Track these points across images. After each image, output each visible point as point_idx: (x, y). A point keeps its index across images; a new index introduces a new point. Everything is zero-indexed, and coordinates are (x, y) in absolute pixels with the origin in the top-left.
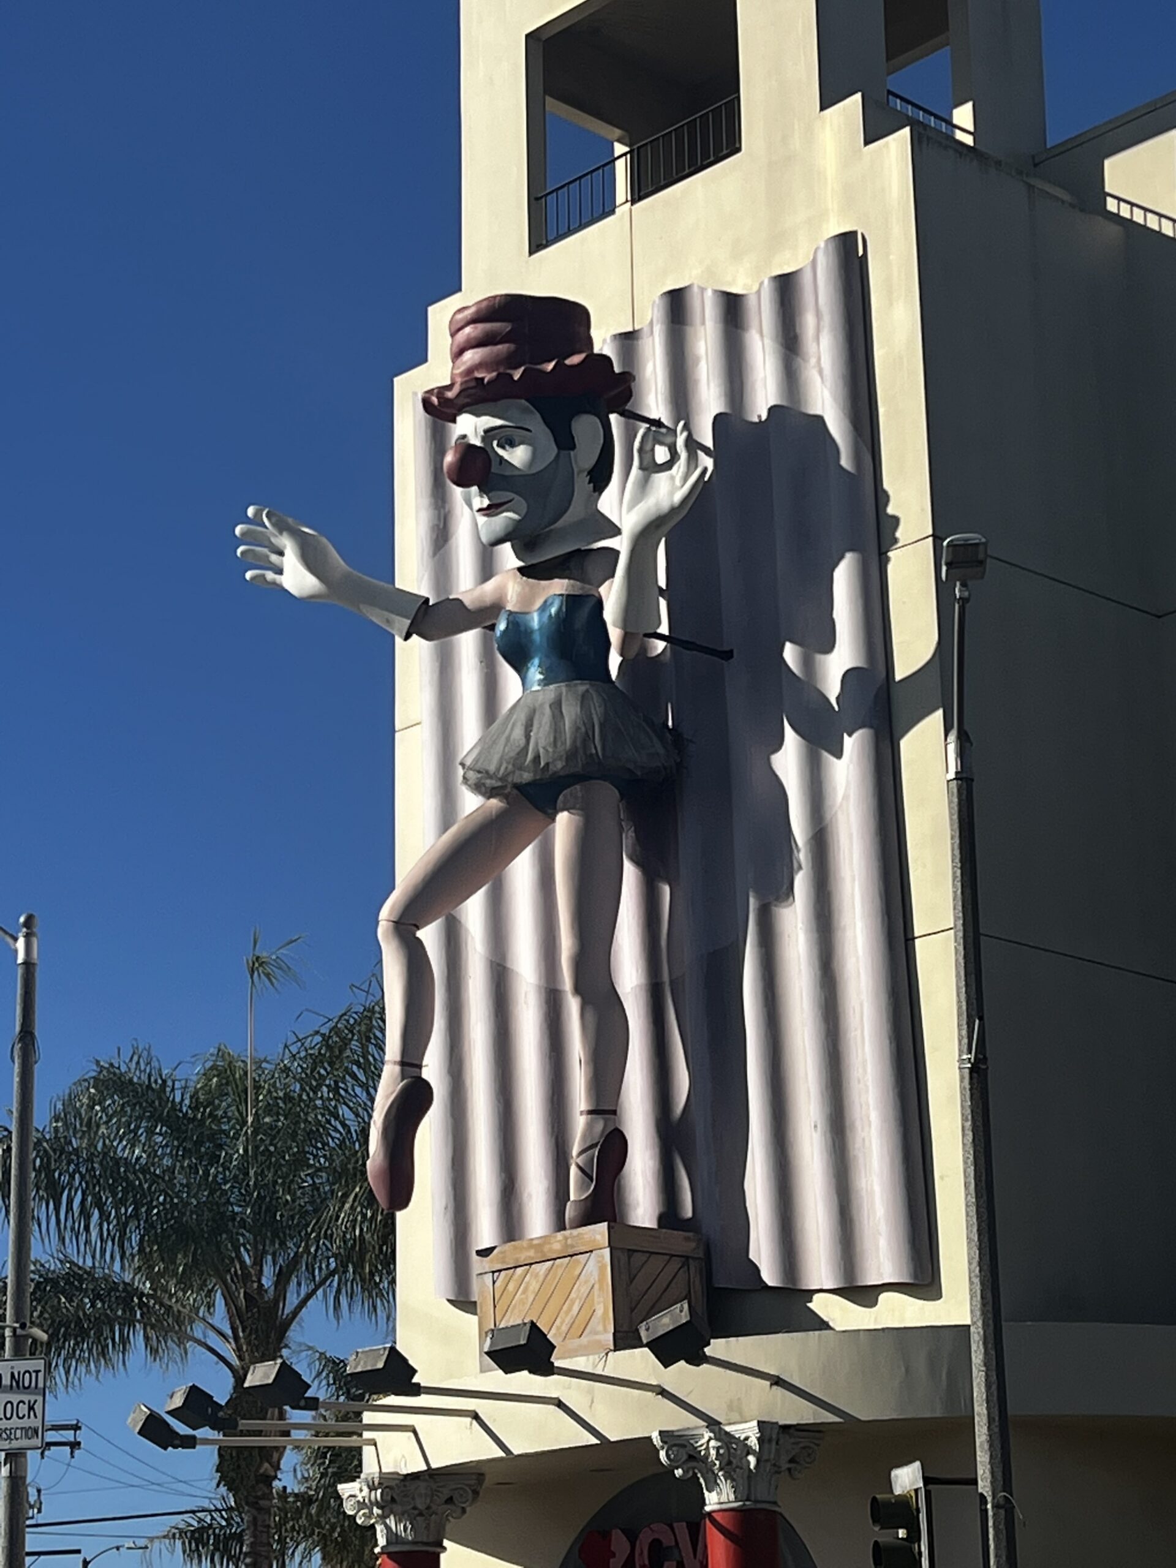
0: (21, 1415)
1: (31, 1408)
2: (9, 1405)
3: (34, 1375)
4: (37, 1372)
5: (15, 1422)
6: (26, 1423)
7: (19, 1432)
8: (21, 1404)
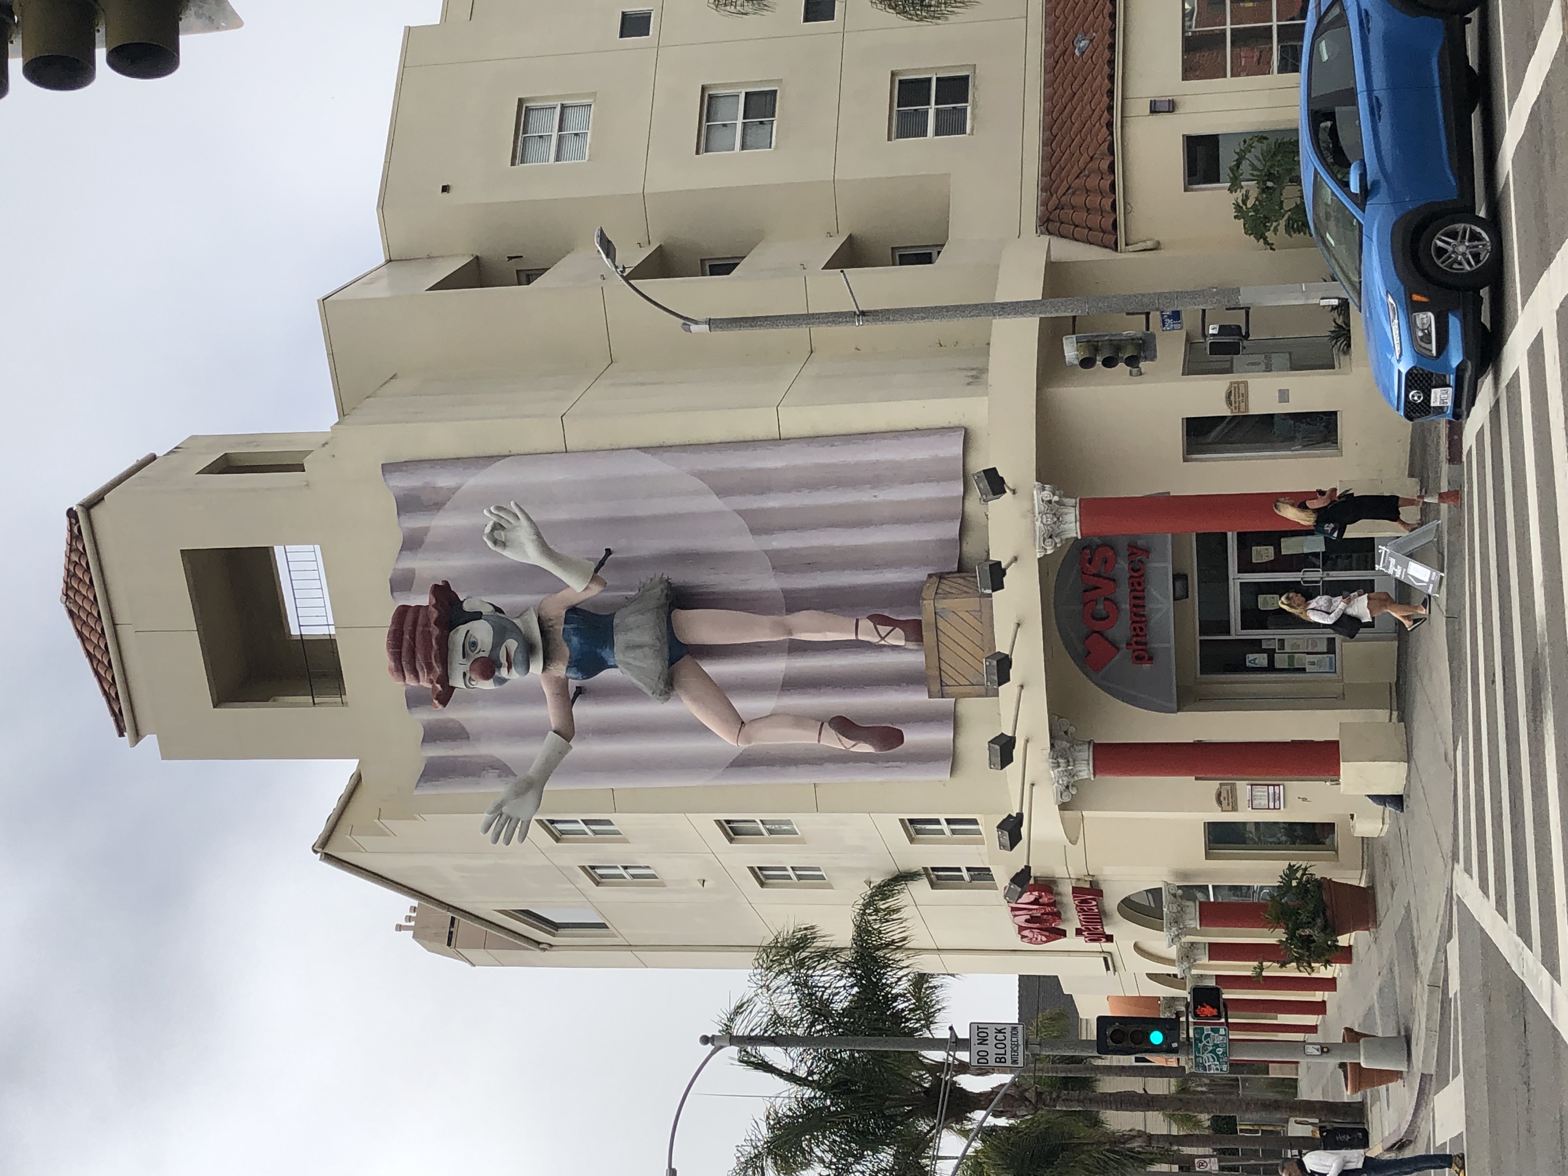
0: (1004, 1038)
1: (1000, 1032)
2: (997, 1046)
3: (980, 1030)
4: (978, 1028)
5: (1008, 1042)
6: (1008, 1035)
7: (1014, 1039)
8: (997, 1038)
